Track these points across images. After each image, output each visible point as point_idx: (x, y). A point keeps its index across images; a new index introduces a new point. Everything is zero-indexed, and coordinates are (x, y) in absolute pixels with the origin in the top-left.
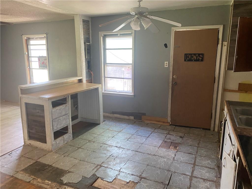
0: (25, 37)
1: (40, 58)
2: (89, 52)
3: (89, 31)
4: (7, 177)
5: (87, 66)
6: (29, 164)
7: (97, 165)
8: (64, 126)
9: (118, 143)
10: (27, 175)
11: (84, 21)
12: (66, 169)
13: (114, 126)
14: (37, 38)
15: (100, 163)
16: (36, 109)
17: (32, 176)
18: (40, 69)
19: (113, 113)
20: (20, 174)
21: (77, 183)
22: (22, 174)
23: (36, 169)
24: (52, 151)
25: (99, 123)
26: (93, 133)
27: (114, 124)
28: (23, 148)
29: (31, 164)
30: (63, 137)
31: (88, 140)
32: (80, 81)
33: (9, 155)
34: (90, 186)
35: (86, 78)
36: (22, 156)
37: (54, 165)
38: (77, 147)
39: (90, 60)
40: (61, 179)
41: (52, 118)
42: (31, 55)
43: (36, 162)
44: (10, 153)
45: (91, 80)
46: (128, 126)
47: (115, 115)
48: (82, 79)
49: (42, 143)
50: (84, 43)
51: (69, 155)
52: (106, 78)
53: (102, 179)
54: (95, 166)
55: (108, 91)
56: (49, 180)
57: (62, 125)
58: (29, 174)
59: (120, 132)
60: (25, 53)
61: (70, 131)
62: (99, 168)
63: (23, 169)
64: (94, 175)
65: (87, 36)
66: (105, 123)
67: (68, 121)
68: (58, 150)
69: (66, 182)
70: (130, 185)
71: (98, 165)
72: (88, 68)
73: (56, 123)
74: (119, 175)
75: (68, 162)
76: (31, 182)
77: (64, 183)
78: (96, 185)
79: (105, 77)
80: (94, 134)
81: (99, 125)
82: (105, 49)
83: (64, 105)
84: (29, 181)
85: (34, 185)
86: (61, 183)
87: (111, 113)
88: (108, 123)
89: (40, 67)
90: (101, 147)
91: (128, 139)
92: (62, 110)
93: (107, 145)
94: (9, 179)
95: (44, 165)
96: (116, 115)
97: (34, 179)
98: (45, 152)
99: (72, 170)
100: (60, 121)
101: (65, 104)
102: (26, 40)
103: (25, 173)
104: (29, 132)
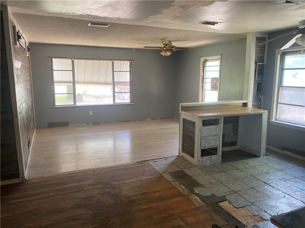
0: (202, 60)
1: (213, 79)
2: (261, 73)
3: (264, 49)
4: (157, 173)
5: (257, 88)
6: (175, 170)
7: (231, 190)
8: (213, 146)
9: (270, 180)
10: (171, 177)
11: (258, 39)
12: (202, 183)
13: (277, 163)
14: (213, 59)
15: (236, 190)
16: (190, 125)
17: (174, 179)
18: (211, 90)
19: (283, 148)
20: (166, 174)
21: (205, 196)
22: (168, 175)
23: (179, 175)
24: (197, 166)
25: (258, 156)
26: (245, 163)
27: (279, 161)
28: (176, 158)
29: (177, 170)
30: (211, 157)
31: (236, 168)
32: (245, 105)
33: (165, 159)
34: (215, 203)
35: (253, 102)
36: (173, 163)
37: (193, 177)
38: (222, 170)
39: (262, 82)
40: (194, 189)
41: (201, 136)
42: (206, 76)
43: (181, 170)
44: (166, 158)
45: (261, 105)
46: (296, 168)
47: (284, 151)
48: (247, 103)
49: (191, 158)
50: (255, 63)
51: (210, 174)
52: (279, 105)
53: (230, 202)
54: (229, 191)
55: (280, 121)
56: (184, 186)
57: (211, 145)
58: (172, 176)
59: (281, 170)
60: (200, 74)
61: (219, 153)
62: (232, 193)
63: (169, 172)
64: (224, 197)
65: (261, 55)
66: (266, 158)
67: (218, 142)
68: (203, 167)
69: (196, 192)
70: (256, 218)
71: (233, 191)
72: (257, 91)
73: (205, 141)
74: (249, 206)
75: (206, 179)
76: (171, 182)
77: (195, 192)
78: (221, 204)
79: (278, 103)
80: (247, 164)
81: (258, 158)
82: (282, 69)
83: (216, 126)
84: (170, 181)
85: (172, 185)
86: (192, 192)
87: (279, 149)
88: (271, 158)
89: (212, 89)
90: (246, 177)
91: (287, 180)
92: (212, 130)
93: (255, 177)
94: (158, 175)
95: (186, 175)
96: (286, 152)
97: (174, 181)
98: (191, 166)
99: (206, 186)
100: (208, 140)
101: (217, 124)
102: (203, 62)
103: (170, 175)
104: (183, 145)
